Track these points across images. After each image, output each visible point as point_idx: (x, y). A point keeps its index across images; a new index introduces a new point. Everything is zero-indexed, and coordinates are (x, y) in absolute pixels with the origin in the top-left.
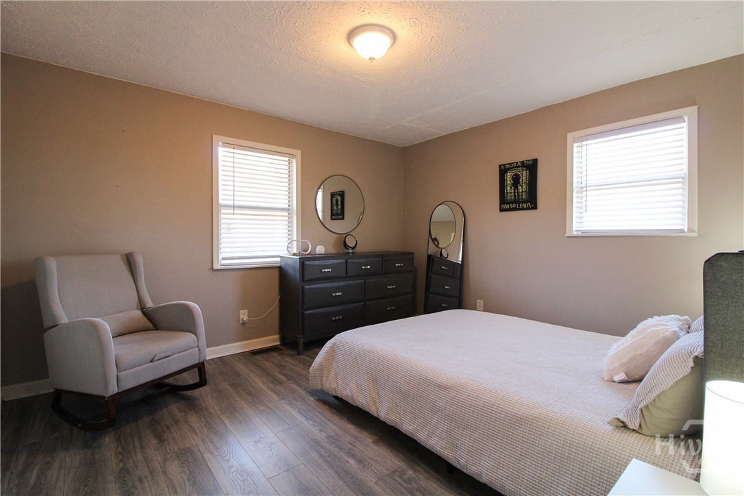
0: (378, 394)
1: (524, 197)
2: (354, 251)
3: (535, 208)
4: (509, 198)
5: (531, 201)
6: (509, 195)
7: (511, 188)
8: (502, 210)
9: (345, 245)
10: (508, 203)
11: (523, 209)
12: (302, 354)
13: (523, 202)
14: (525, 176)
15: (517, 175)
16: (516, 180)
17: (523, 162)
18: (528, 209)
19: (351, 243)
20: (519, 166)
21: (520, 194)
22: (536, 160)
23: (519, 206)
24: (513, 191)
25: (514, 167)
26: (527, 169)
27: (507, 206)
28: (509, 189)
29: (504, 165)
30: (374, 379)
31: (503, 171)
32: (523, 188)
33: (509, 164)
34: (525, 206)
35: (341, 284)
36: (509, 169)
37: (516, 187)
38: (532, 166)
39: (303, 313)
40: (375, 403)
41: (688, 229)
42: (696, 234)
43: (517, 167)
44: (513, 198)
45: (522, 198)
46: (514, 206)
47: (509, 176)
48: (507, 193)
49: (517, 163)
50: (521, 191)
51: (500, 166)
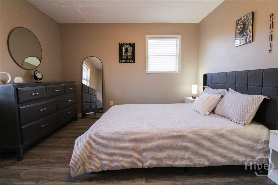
0: (141, 155)
1: (130, 58)
2: (41, 81)
3: (134, 62)
4: (124, 57)
5: (132, 59)
6: (123, 56)
7: (124, 53)
8: (120, 62)
9: (36, 78)
10: (122, 60)
11: (129, 62)
12: (23, 159)
13: (130, 60)
14: (130, 49)
15: (127, 48)
16: (126, 50)
17: (129, 43)
18: (132, 62)
19: (39, 76)
20: (128, 45)
21: (128, 56)
22: (134, 43)
23: (128, 61)
24: (125, 55)
25: (125, 45)
26: (131, 46)
27: (123, 61)
28: (123, 54)
29: (121, 43)
30: (137, 148)
31: (121, 45)
32: (129, 54)
33: (123, 43)
34: (130, 61)
35: (45, 102)
36: (123, 45)
37: (127, 53)
38: (133, 45)
39: (21, 128)
40: (140, 161)
41: (179, 71)
42: (180, 72)
43: (127, 45)
44: (125, 58)
45: (129, 58)
46: (126, 61)
47: (123, 48)
48: (123, 55)
49: (127, 43)
50: (129, 55)
51: (119, 43)
